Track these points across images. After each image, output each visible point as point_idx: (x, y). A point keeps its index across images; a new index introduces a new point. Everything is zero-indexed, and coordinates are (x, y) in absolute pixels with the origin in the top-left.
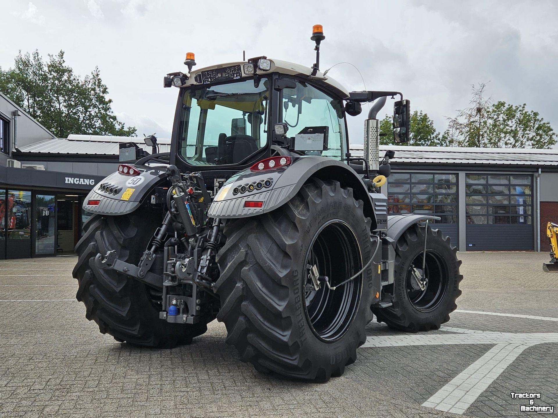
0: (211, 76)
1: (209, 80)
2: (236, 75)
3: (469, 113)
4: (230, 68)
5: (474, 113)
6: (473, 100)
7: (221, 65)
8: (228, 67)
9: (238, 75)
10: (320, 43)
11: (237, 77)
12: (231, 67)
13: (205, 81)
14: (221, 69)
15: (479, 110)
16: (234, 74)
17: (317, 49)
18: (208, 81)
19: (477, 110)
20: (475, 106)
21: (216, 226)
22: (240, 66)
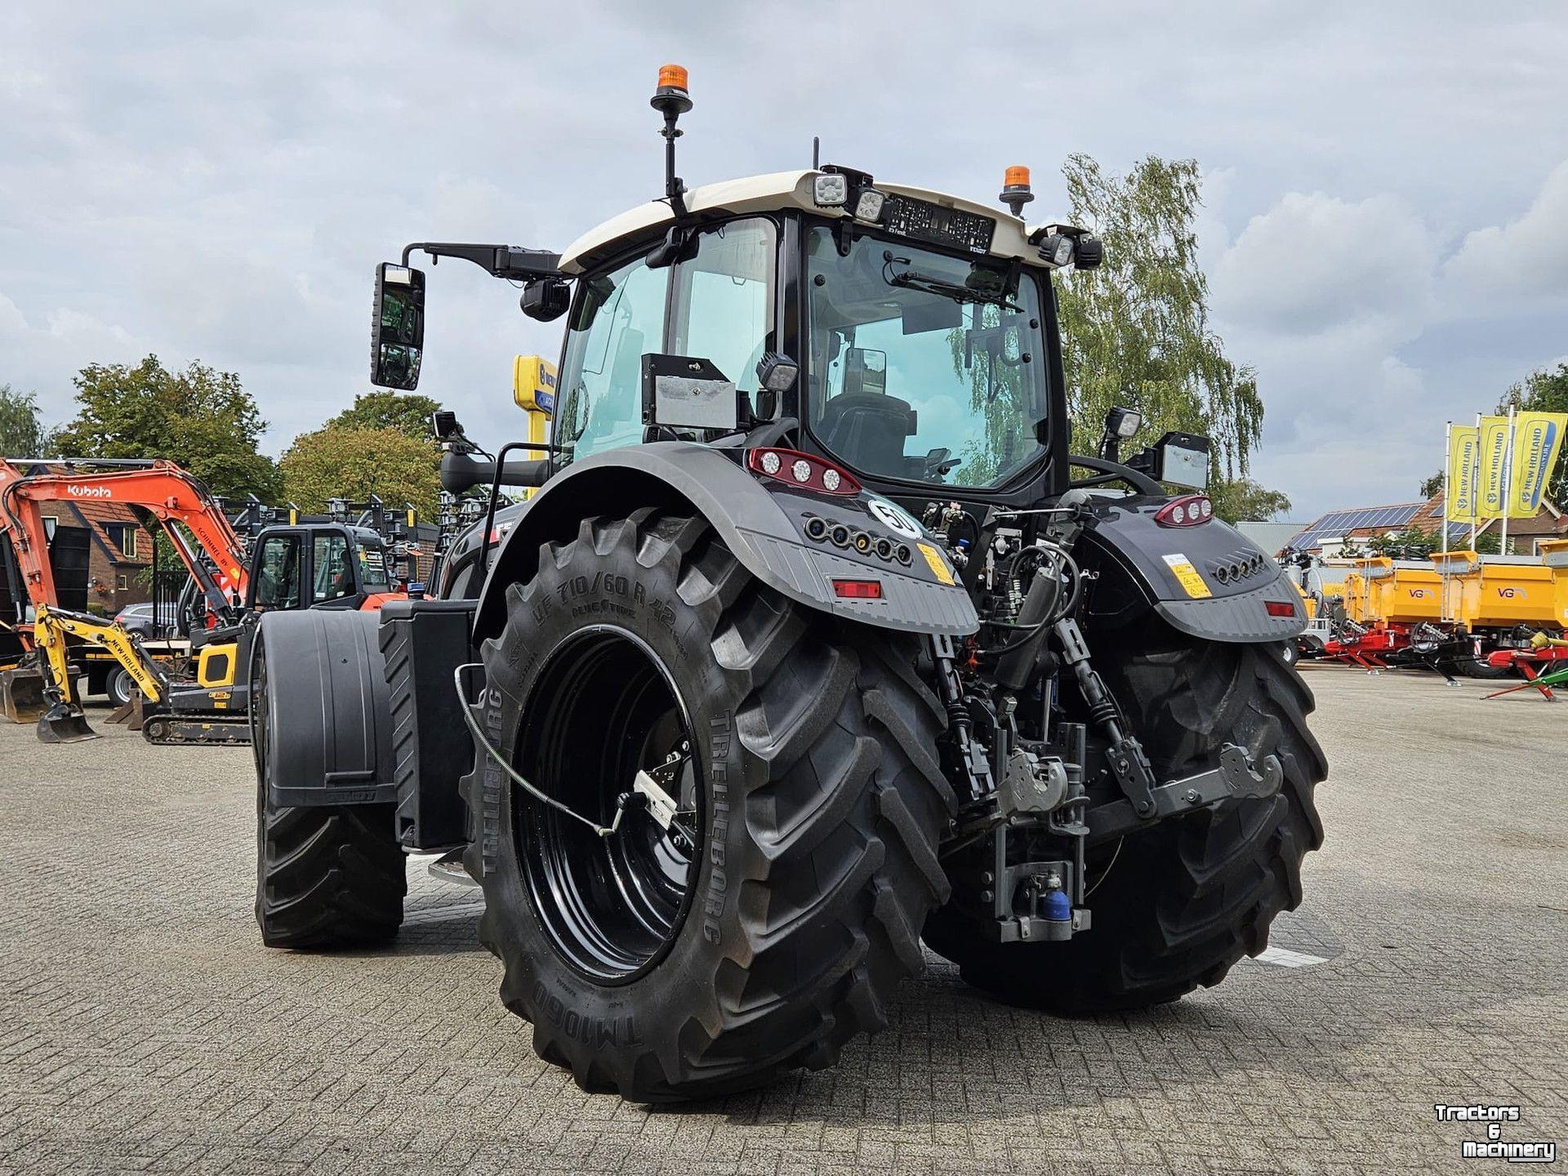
1: (902, 225)
2: (975, 242)
4: (965, 216)
8: (962, 212)
9: (979, 244)
12: (971, 215)
13: (891, 223)
16: (969, 236)
18: (899, 228)
21: (1087, 660)
22: (993, 223)
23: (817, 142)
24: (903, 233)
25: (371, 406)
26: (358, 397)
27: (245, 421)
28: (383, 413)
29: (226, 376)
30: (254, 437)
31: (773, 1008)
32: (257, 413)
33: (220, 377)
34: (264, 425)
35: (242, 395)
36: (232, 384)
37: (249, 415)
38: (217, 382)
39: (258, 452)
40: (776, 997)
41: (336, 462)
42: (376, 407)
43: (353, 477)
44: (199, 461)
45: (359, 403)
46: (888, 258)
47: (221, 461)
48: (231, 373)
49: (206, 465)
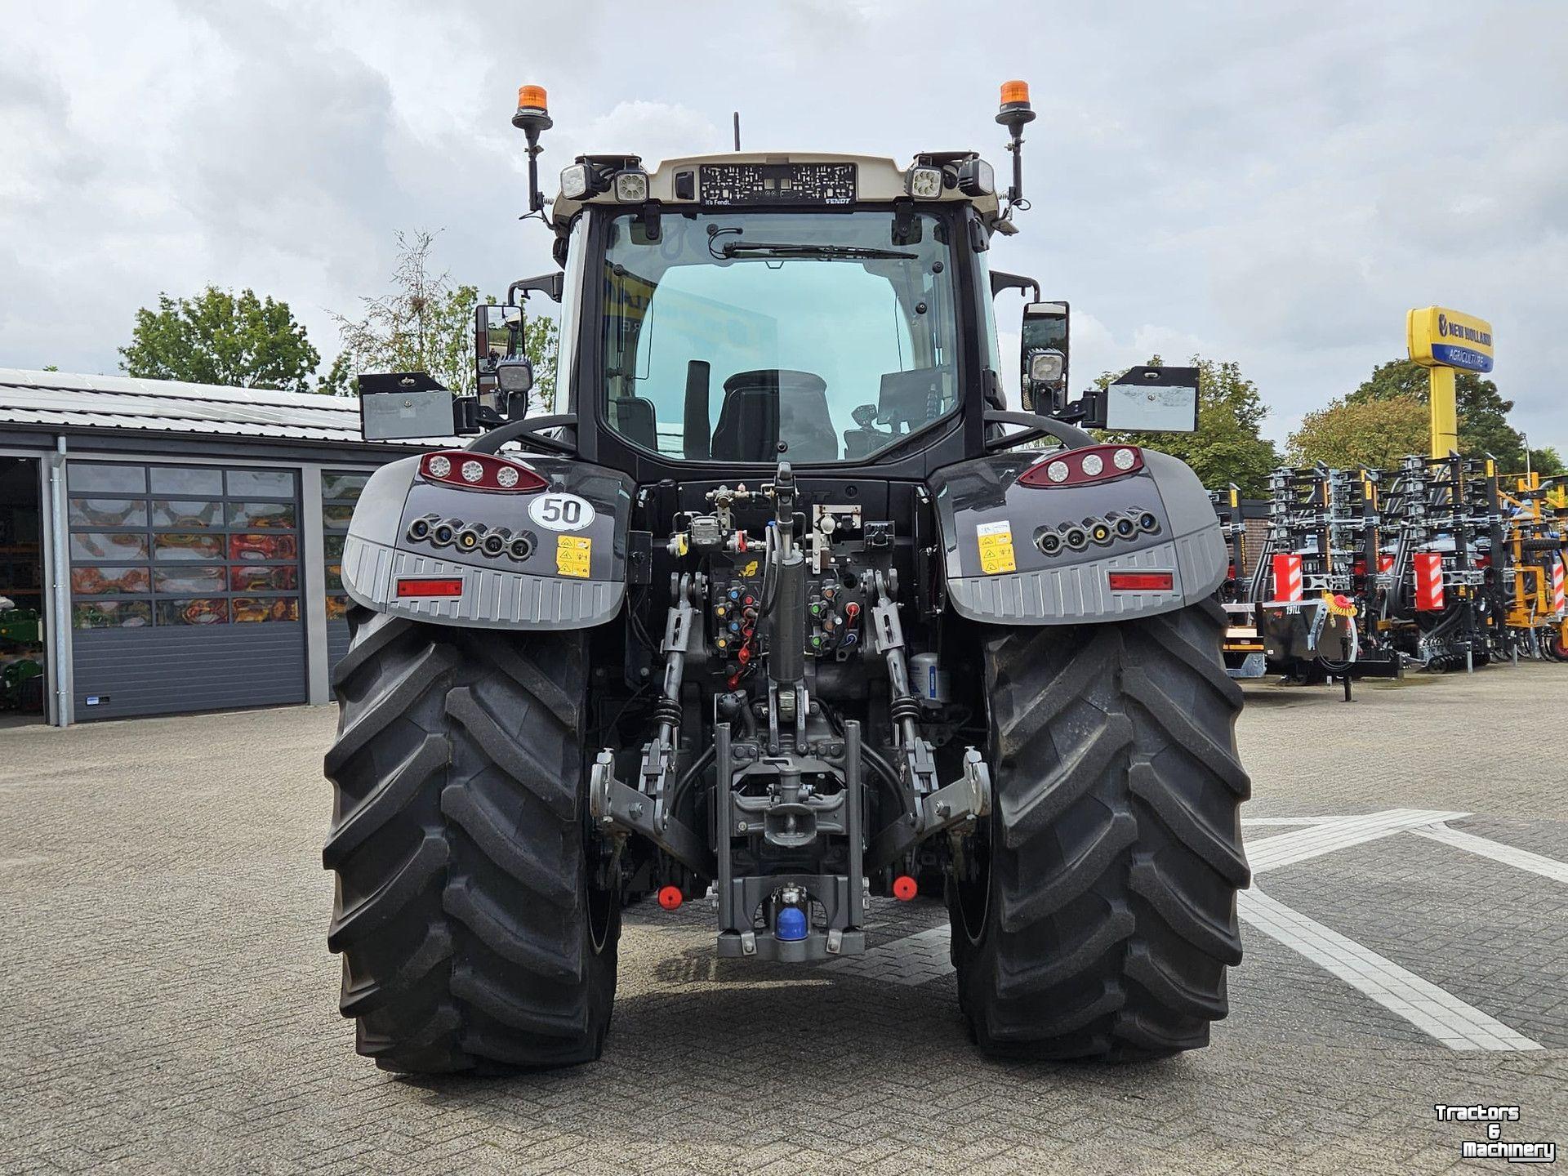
0: (734, 182)
1: (726, 193)
2: (834, 193)
3: (394, 310)
4: (813, 167)
5: (407, 311)
6: (399, 274)
7: (786, 156)
8: (806, 165)
9: (840, 193)
10: (1021, 132)
11: (835, 195)
12: (820, 165)
13: (709, 195)
14: (780, 168)
15: (418, 305)
16: (824, 188)
17: (1016, 147)
18: (721, 198)
19: (414, 303)
20: (406, 292)
21: (899, 648)
22: (854, 166)
23: (737, 116)
24: (726, 203)
25: (1388, 375)
26: (1377, 367)
27: (1247, 408)
28: (1402, 381)
29: (1226, 367)
30: (1256, 423)
31: (370, 992)
32: (1258, 399)
33: (1221, 367)
34: (1264, 410)
35: (1242, 383)
36: (1232, 374)
37: (1250, 402)
38: (1218, 373)
39: (1260, 437)
40: (372, 982)
41: (1344, 439)
42: (1396, 376)
43: (1361, 452)
44: (1197, 451)
45: (1378, 374)
46: (713, 231)
47: (1218, 449)
48: (1230, 362)
49: (1203, 455)
